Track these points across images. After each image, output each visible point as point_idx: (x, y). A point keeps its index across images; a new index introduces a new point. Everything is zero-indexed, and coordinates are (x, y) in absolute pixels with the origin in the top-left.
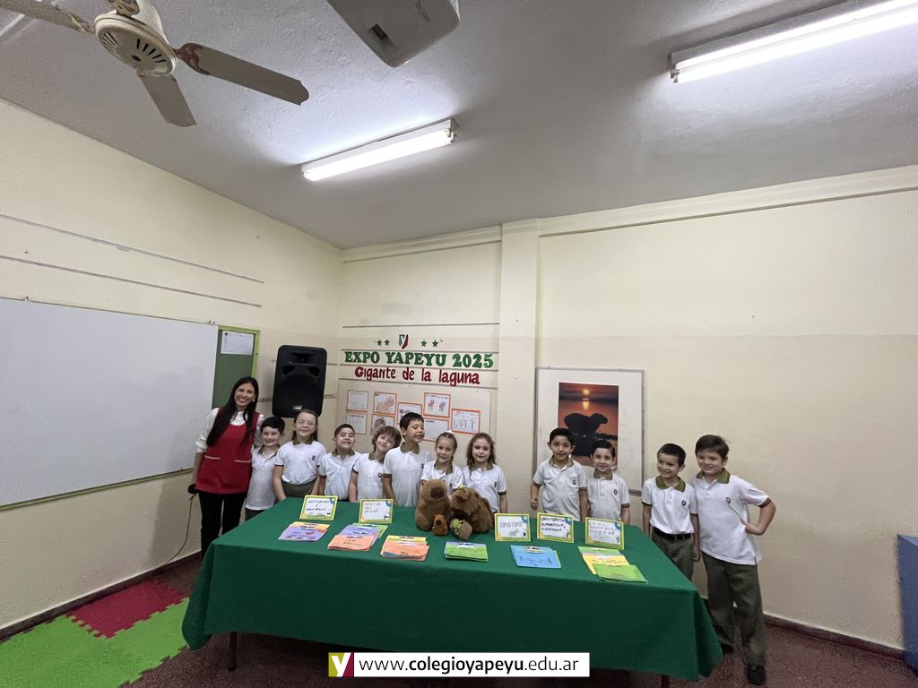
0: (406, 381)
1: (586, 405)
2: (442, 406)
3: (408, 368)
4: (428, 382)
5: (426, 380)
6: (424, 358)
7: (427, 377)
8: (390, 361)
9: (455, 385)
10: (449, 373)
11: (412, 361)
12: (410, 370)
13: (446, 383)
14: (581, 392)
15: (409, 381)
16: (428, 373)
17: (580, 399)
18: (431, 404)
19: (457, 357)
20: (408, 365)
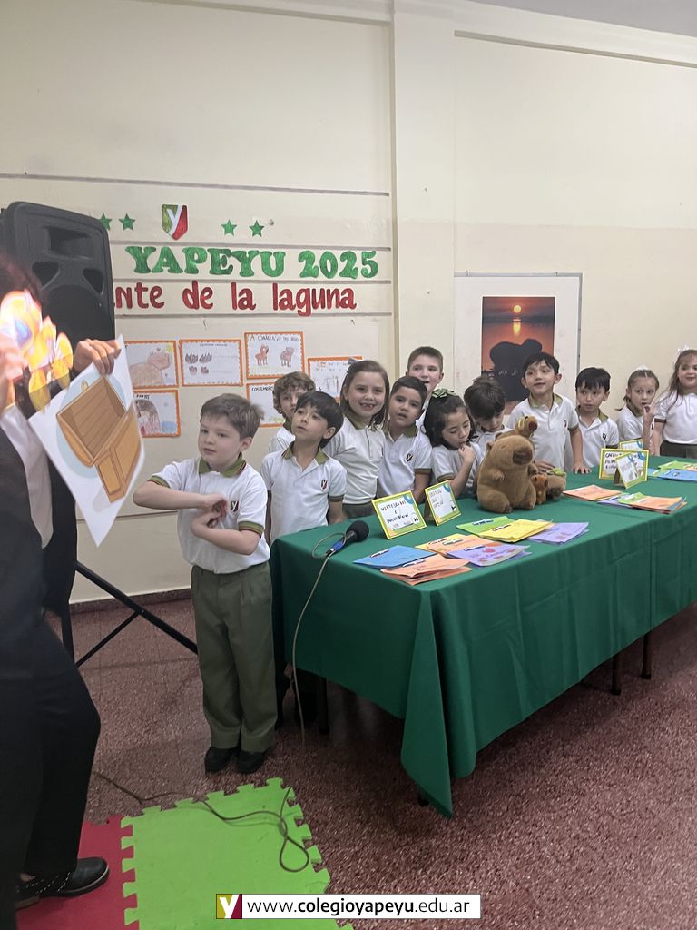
0: (193, 311)
1: (517, 327)
2: (286, 356)
3: (195, 283)
4: (248, 311)
5: (243, 307)
6: (231, 261)
7: (244, 301)
8: (142, 267)
9: (308, 313)
10: (295, 289)
11: (204, 269)
12: (201, 287)
13: (288, 311)
14: (512, 310)
15: (201, 310)
16: (248, 292)
17: (509, 320)
18: (262, 356)
19: (306, 257)
20: (194, 277)
